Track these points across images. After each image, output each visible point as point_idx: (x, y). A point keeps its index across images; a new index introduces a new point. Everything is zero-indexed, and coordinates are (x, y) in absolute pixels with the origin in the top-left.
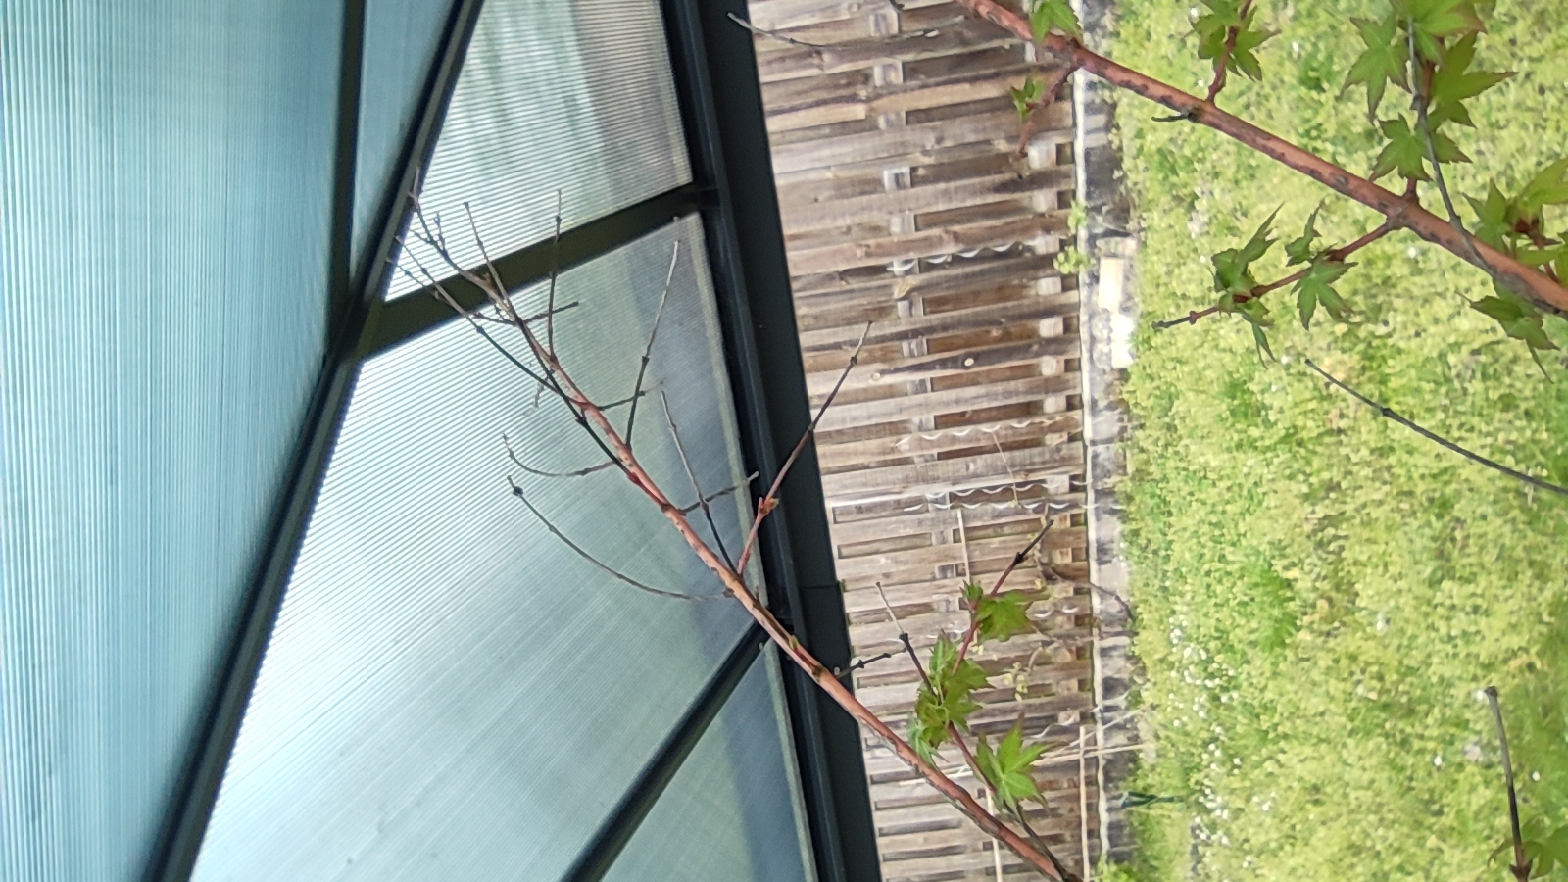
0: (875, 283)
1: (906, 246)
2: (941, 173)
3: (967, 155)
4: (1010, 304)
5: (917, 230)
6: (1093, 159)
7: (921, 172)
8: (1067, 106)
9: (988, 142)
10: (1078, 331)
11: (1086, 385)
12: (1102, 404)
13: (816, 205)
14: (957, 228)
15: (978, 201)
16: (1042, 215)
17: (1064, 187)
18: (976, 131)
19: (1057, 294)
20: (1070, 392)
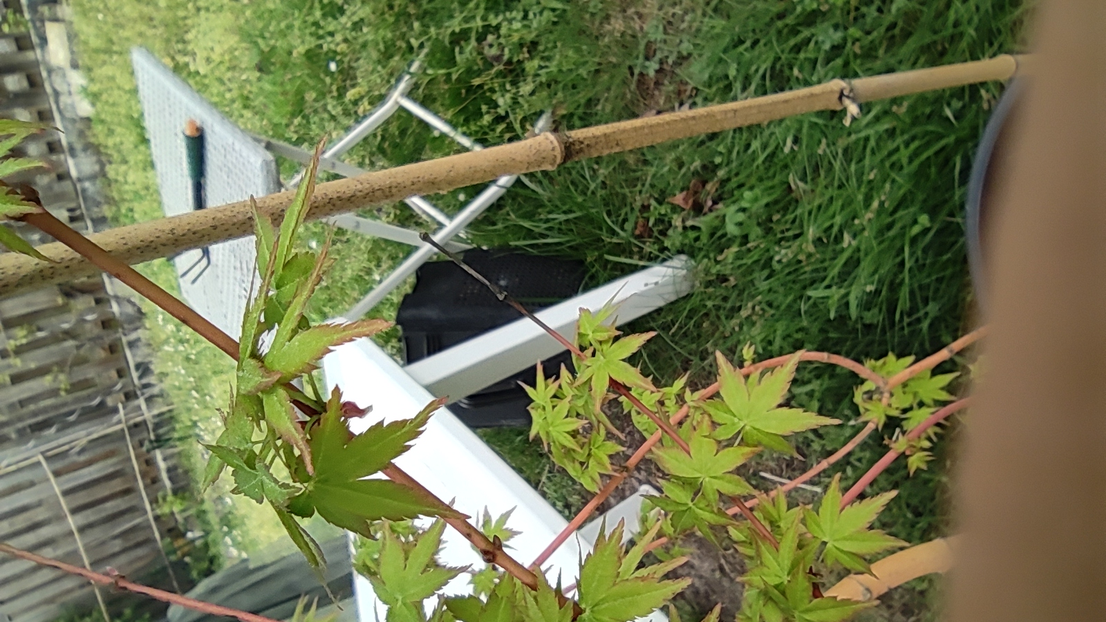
12: (78, 147)
19: (13, 54)
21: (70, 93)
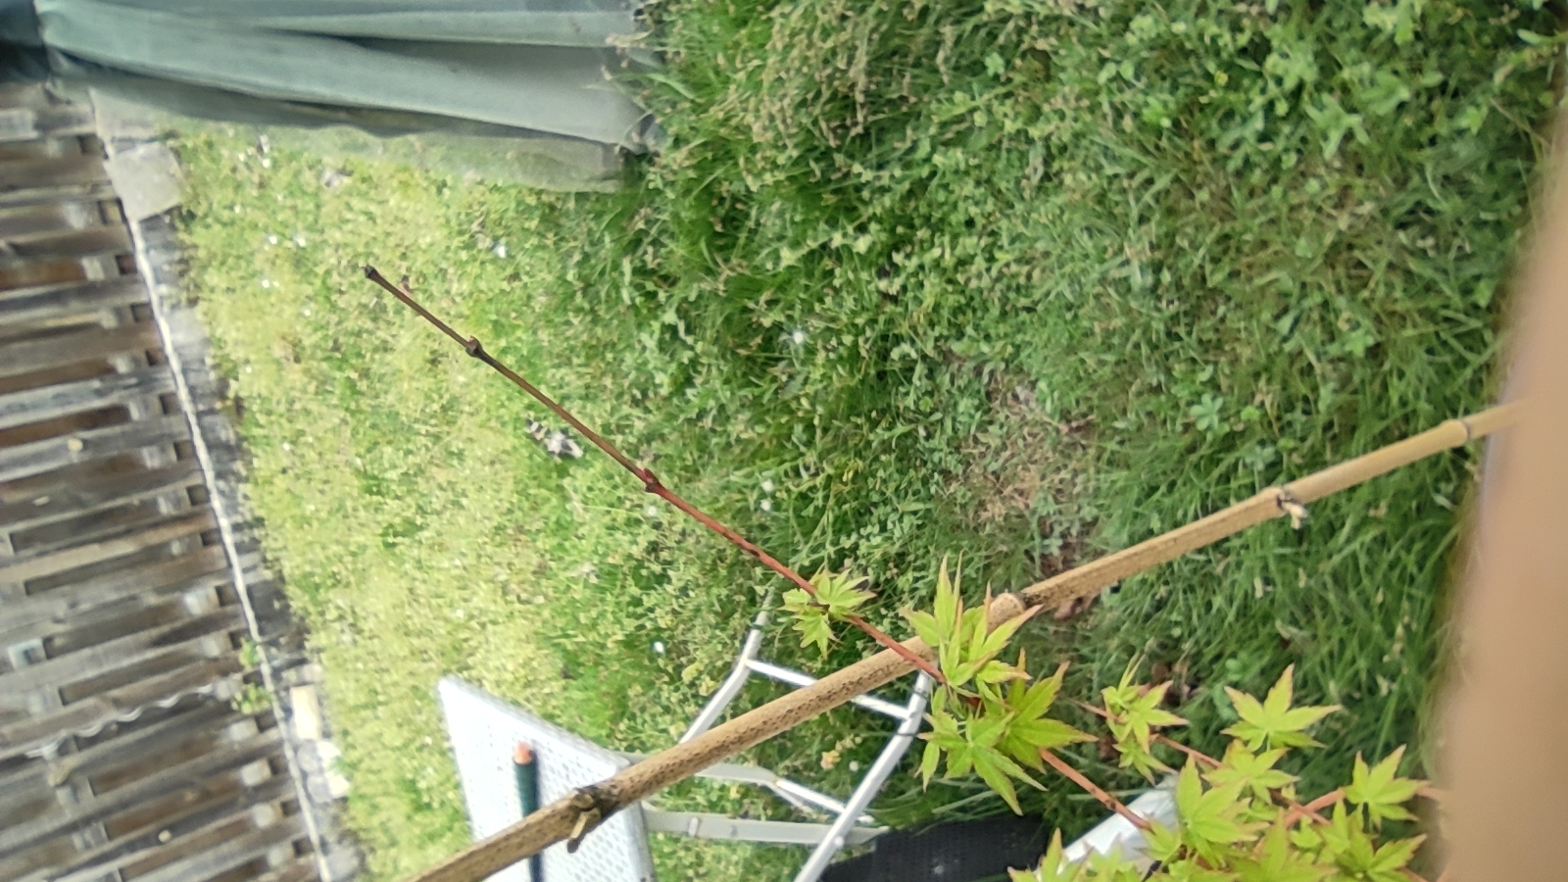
0: (20, 775)
1: (49, 728)
2: (82, 639)
3: (111, 616)
4: (200, 760)
5: (65, 703)
6: (257, 595)
7: (58, 642)
8: (216, 550)
9: (133, 598)
10: (286, 770)
11: (310, 825)
12: (331, 839)
14: (116, 693)
15: (137, 659)
16: (215, 660)
17: (233, 628)
19: (254, 737)
20: (296, 837)
21: (321, 771)
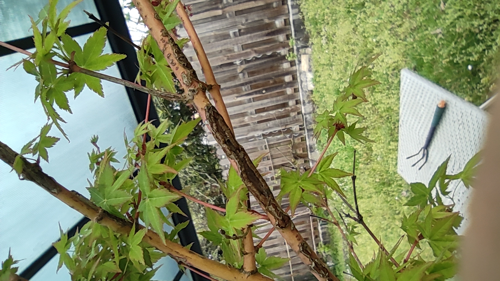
0: (231, 68)
1: (239, 55)
2: (248, 31)
3: (256, 25)
4: (275, 72)
5: (243, 50)
6: (296, 23)
7: (242, 31)
8: (286, 7)
9: (262, 20)
10: (297, 79)
11: (301, 96)
12: (306, 102)
13: (210, 44)
14: (255, 49)
15: (261, 39)
16: (282, 42)
17: (288, 33)
18: (258, 17)
19: (289, 68)
20: (297, 99)
21: (306, 81)
